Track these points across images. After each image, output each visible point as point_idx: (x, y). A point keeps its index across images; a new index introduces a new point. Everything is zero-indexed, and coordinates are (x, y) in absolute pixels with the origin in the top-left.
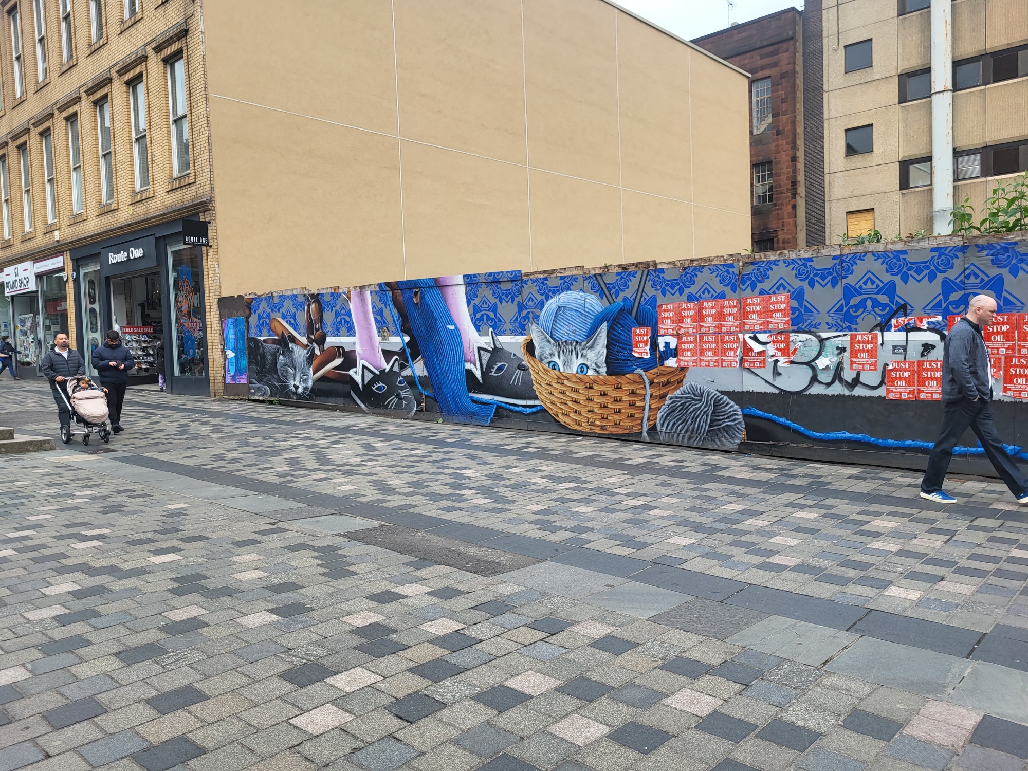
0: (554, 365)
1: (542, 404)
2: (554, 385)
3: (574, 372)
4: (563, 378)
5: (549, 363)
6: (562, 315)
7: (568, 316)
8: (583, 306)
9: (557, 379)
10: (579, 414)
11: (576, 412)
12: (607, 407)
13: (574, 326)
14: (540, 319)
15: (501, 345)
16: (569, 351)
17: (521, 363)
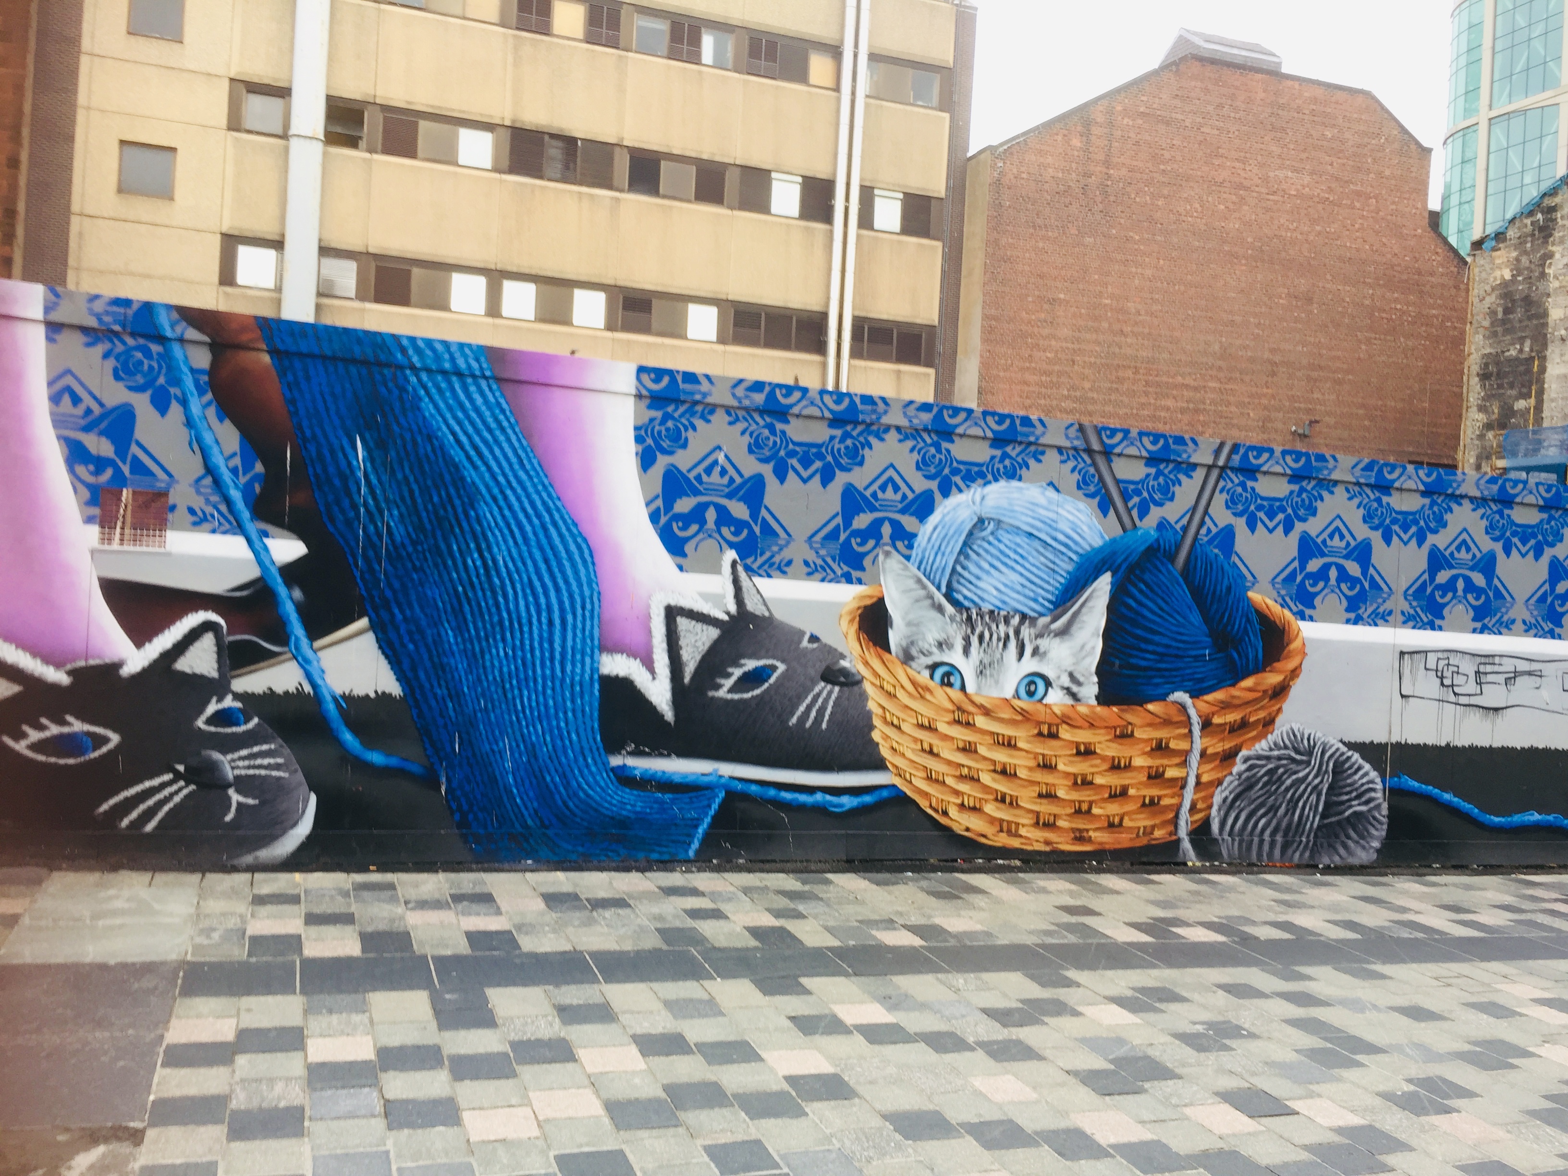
0: (948, 674)
2: (943, 727)
3: (1009, 693)
4: (971, 708)
5: (933, 667)
6: (990, 543)
7: (1006, 546)
8: (1050, 526)
9: (954, 712)
10: (1011, 804)
11: (1003, 801)
12: (1091, 783)
13: (1021, 575)
14: (916, 545)
15: (765, 604)
16: (999, 639)
17: (838, 662)
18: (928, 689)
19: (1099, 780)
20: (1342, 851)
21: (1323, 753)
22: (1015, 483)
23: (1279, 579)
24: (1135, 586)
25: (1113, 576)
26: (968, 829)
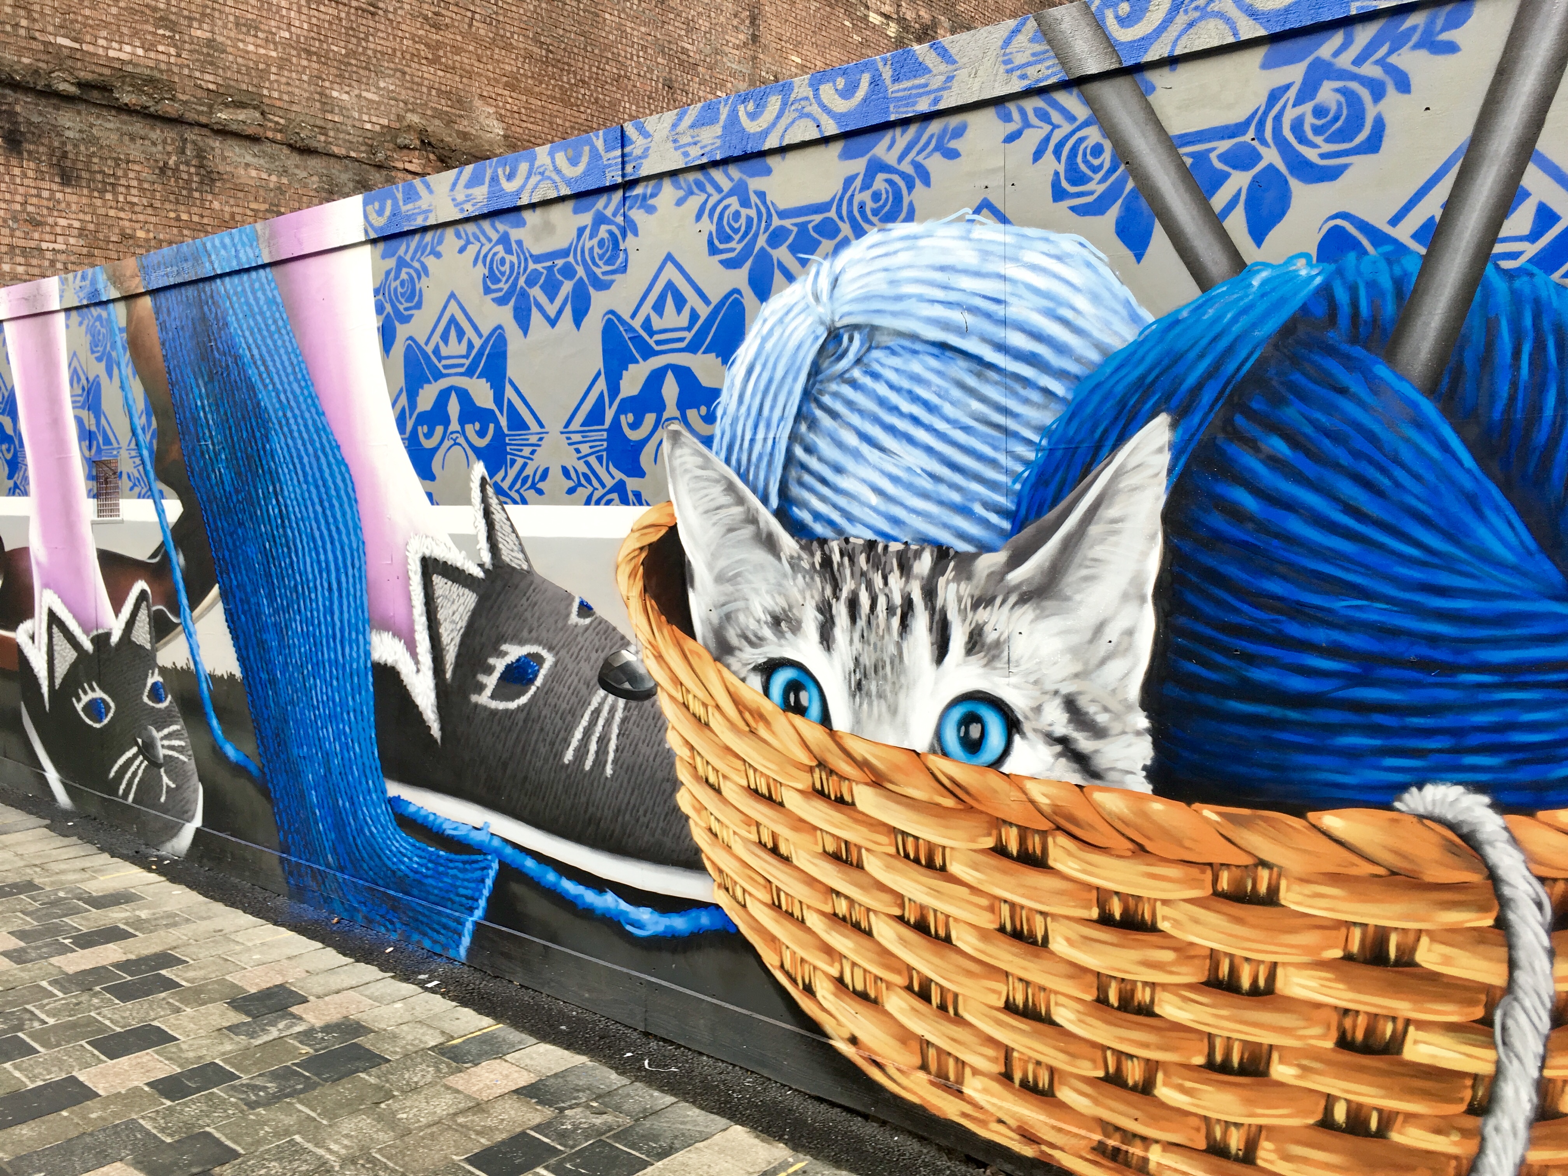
0: (794, 687)
1: (721, 899)
2: (793, 801)
3: (921, 741)
4: (845, 768)
5: (769, 669)
6: (854, 384)
7: (891, 386)
8: (988, 316)
9: (811, 770)
10: (943, 1007)
11: (924, 995)
12: (1147, 1011)
13: (929, 450)
14: (719, 413)
15: (523, 551)
16: (891, 610)
17: (617, 653)
18: (760, 716)
19: (1169, 1008)
22: (900, 229)
24: (1253, 445)
26: (853, 1040)
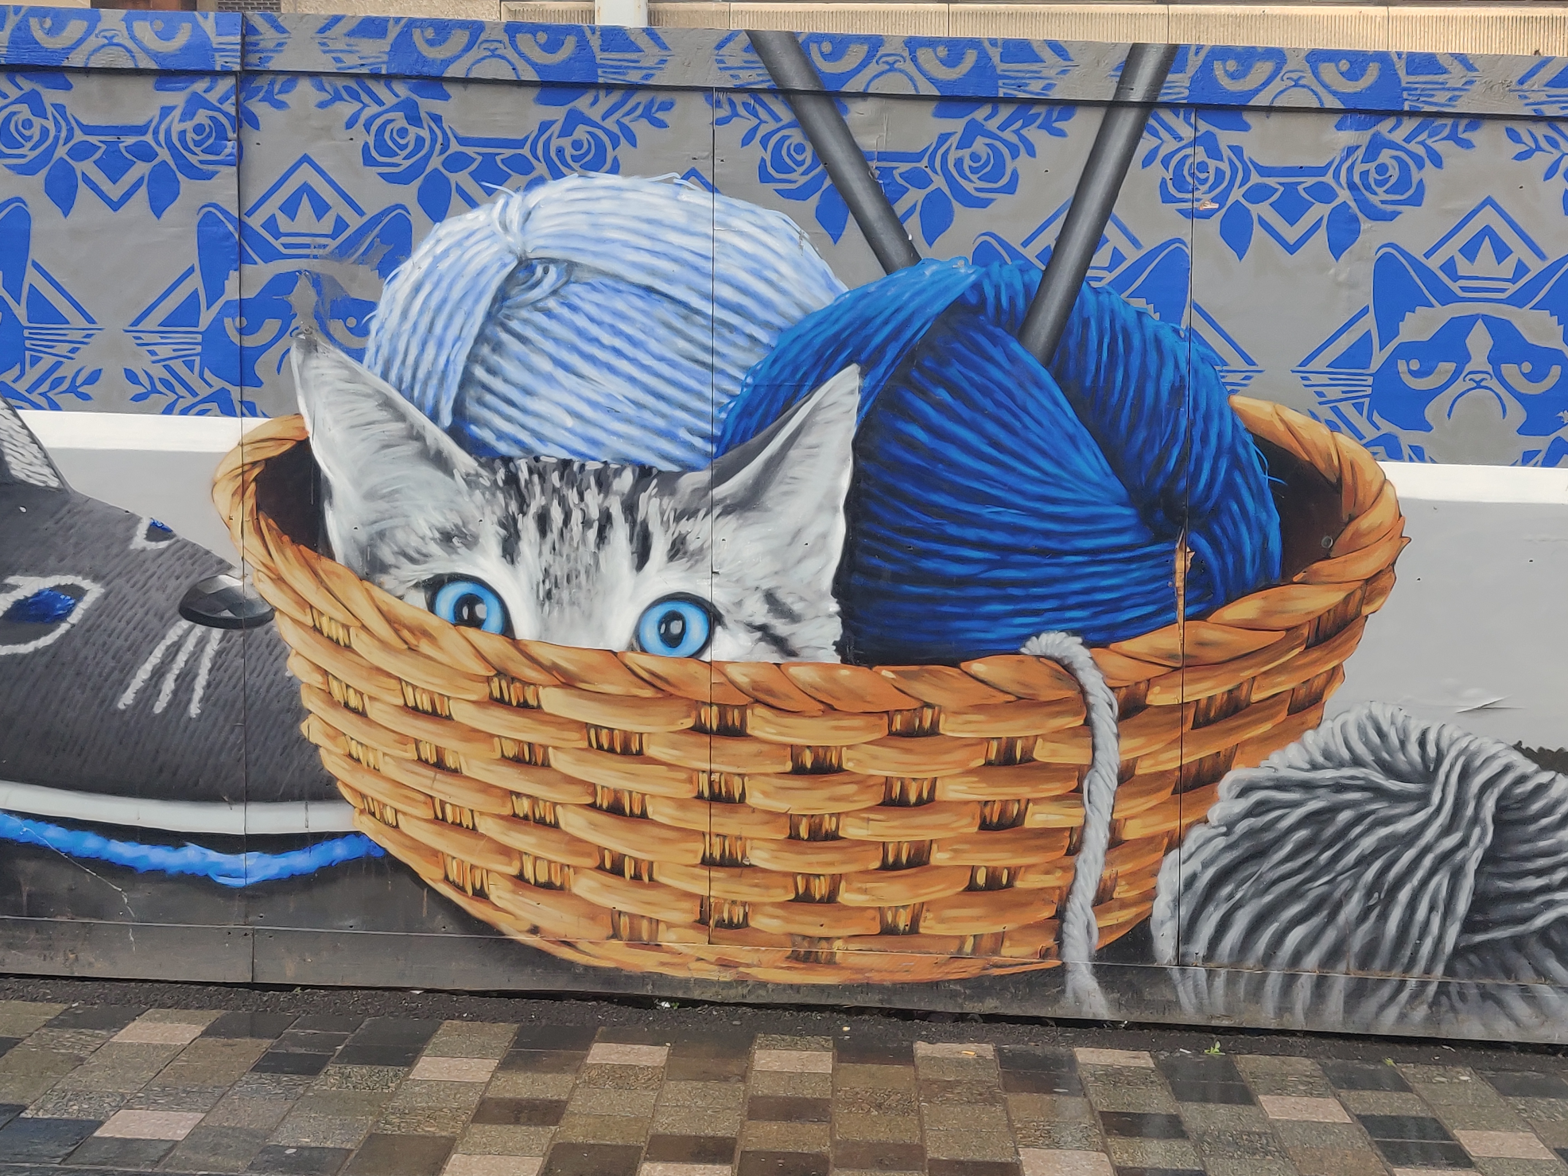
0: (470, 601)
1: (366, 826)
2: (463, 713)
3: (617, 640)
4: (530, 673)
5: (435, 585)
6: (548, 313)
7: (592, 320)
8: (696, 269)
9: (488, 680)
10: (637, 877)
11: (617, 870)
12: (833, 836)
13: (632, 380)
14: (374, 326)
15: (50, 465)
16: (586, 523)
17: (213, 578)
18: (425, 634)
19: (852, 830)
20: (1521, 1009)
21: (1465, 776)
22: (603, 179)
23: (1321, 363)
24: (923, 393)
25: (863, 374)
26: (535, 930)
